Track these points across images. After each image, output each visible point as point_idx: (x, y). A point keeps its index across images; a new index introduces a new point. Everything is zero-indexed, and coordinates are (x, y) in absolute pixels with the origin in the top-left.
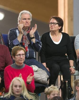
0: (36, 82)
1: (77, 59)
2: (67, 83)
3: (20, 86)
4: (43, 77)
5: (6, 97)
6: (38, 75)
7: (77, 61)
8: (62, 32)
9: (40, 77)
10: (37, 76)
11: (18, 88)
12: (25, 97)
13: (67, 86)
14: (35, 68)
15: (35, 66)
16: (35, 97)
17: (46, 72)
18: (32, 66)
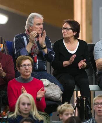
0: (47, 98)
1: (97, 71)
2: (84, 100)
3: (29, 104)
4: (55, 94)
5: (11, 117)
6: (50, 91)
7: (97, 74)
8: (78, 38)
9: (52, 93)
10: (48, 91)
11: (26, 106)
12: (35, 117)
13: (85, 103)
14: (46, 82)
15: (46, 79)
16: (46, 117)
17: (59, 87)
18: (43, 80)
